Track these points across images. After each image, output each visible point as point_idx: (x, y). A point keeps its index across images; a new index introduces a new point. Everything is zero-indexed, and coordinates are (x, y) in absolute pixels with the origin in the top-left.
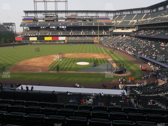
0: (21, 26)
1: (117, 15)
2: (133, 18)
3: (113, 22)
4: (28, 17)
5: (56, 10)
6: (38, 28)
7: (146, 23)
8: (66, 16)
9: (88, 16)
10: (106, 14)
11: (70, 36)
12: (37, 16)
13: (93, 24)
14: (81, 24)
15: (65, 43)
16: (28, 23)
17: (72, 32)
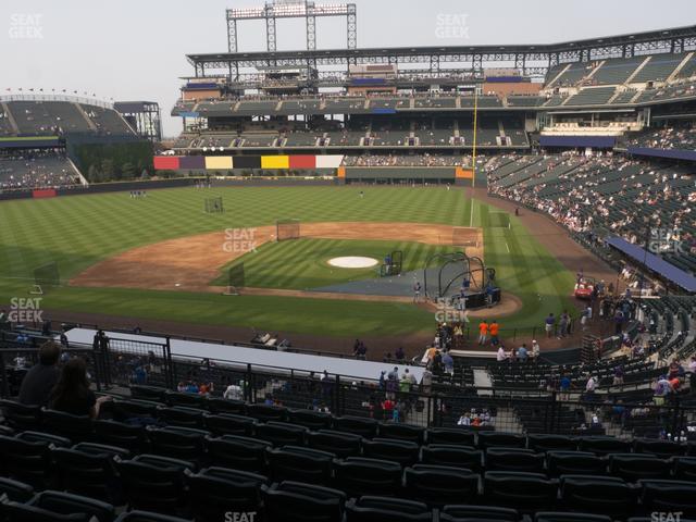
0: (174, 114)
1: (565, 61)
2: (632, 77)
3: (542, 93)
4: (204, 77)
5: (311, 48)
6: (238, 123)
7: (679, 95)
8: (347, 73)
9: (440, 71)
10: (517, 60)
11: (359, 152)
12: (238, 75)
13: (458, 101)
14: (406, 103)
15: (336, 182)
16: (202, 103)
17: (368, 134)
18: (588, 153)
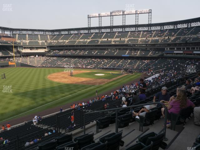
1: (15, 33)
2: (39, 39)
3: (19, 41)
18: (37, 56)
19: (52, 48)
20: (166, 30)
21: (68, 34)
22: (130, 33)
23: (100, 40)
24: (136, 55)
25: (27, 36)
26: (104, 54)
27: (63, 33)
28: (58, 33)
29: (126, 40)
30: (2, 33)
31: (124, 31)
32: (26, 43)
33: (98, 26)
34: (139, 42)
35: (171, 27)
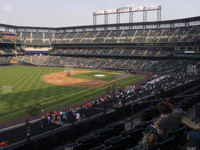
1: (19, 31)
2: (44, 37)
3: (21, 39)
18: (41, 55)
19: (56, 46)
20: (177, 28)
21: (73, 32)
22: (137, 31)
23: (105, 39)
24: (143, 54)
25: (32, 34)
26: (109, 53)
27: (68, 31)
28: (63, 31)
29: (133, 38)
30: (6, 31)
31: (131, 29)
32: (30, 41)
33: (104, 24)
34: (146, 40)
35: (183, 25)
